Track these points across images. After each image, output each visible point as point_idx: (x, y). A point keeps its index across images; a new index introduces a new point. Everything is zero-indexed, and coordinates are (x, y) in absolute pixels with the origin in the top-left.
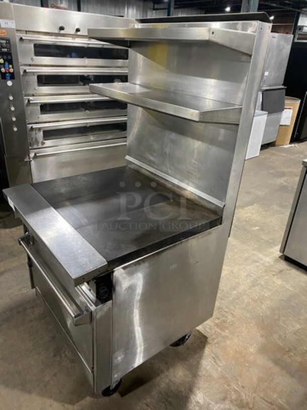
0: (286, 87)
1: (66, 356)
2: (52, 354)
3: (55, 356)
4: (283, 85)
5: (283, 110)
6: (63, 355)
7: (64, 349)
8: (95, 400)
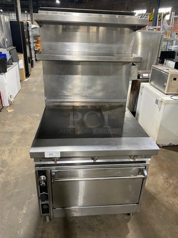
0: (15, 47)
1: (97, 225)
2: (91, 232)
3: (94, 231)
4: (13, 46)
5: (19, 60)
6: (95, 226)
7: (92, 225)
8: (130, 221)
